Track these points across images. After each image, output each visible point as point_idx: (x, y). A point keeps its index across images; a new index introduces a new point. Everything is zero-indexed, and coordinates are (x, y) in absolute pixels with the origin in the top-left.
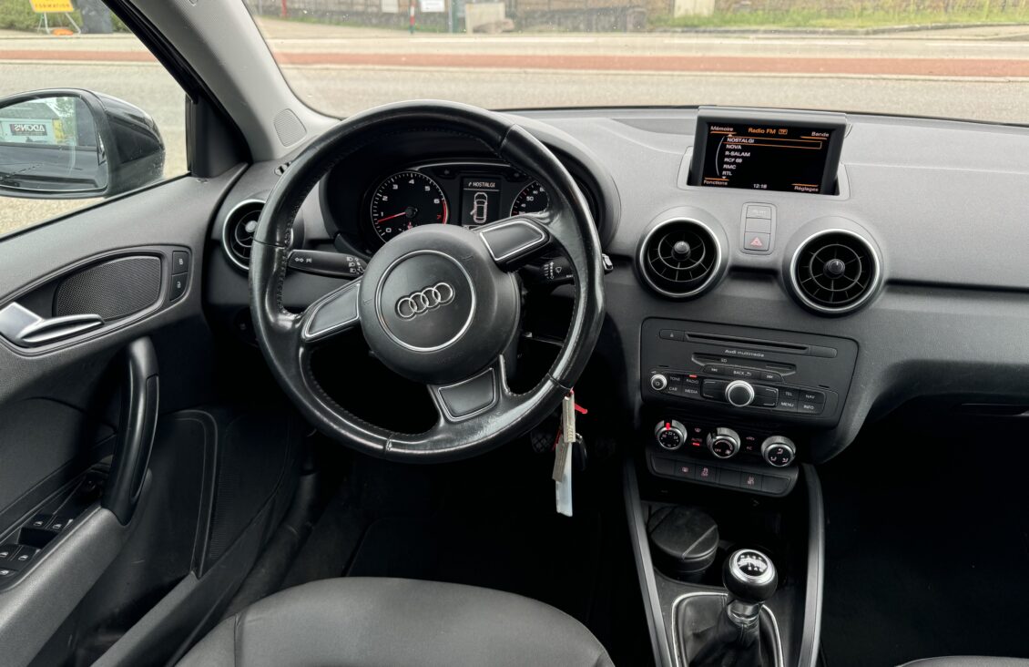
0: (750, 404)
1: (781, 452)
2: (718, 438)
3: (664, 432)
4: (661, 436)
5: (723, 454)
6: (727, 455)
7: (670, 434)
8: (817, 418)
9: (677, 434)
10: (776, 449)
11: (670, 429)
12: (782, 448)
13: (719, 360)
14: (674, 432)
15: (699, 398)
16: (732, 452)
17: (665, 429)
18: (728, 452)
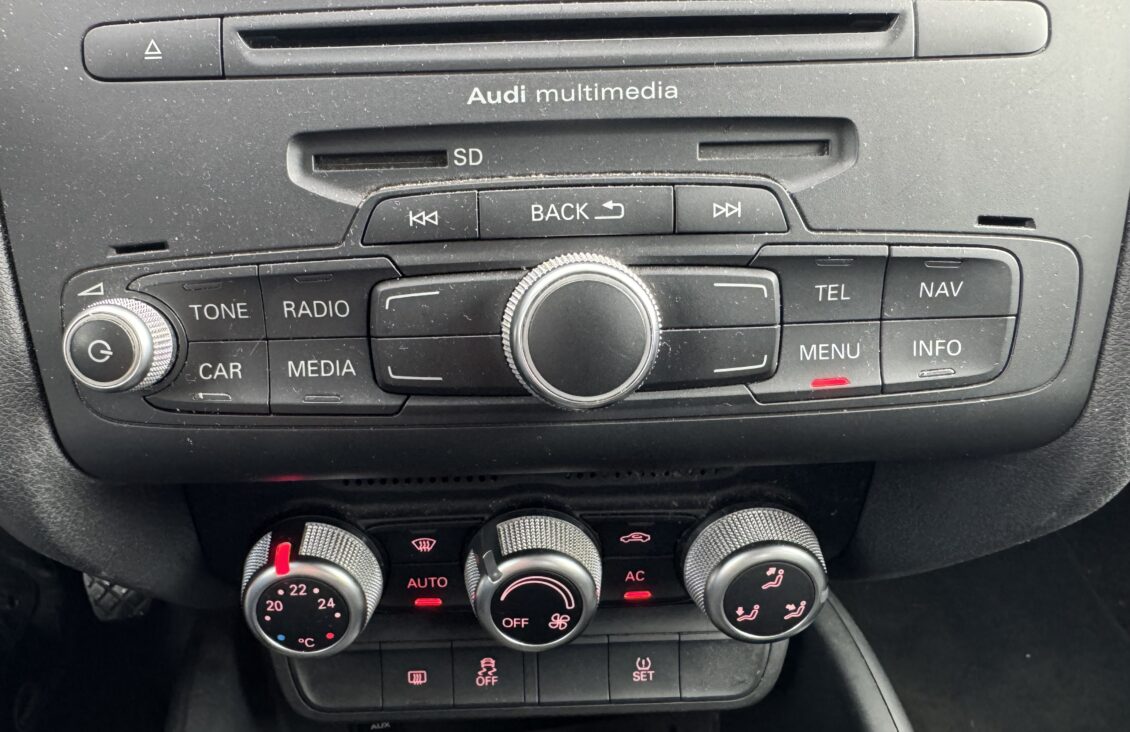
0: (647, 386)
1: (776, 580)
2: (507, 568)
3: (270, 591)
4: (261, 610)
5: (538, 631)
6: (558, 633)
7: (298, 591)
8: (983, 399)
9: (330, 590)
10: (756, 573)
11: (295, 568)
12: (778, 563)
13: (439, 158)
14: (311, 582)
15: (368, 397)
16: (575, 615)
17: (271, 574)
18: (559, 622)
